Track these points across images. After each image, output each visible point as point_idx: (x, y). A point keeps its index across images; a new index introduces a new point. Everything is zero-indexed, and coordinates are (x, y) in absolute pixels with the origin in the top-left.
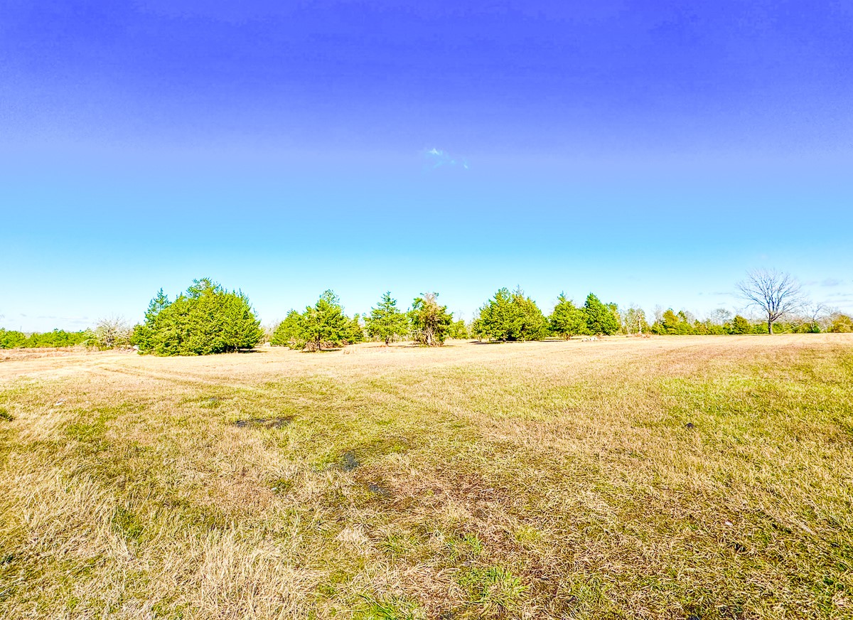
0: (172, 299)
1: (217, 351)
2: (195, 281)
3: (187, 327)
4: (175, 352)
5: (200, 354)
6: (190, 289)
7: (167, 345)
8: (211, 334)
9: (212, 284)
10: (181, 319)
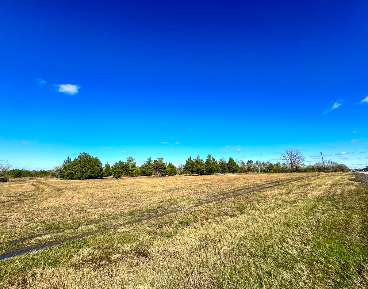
0: (72, 160)
1: (86, 178)
2: (81, 154)
3: (75, 170)
4: (71, 179)
5: (80, 179)
6: (79, 157)
7: (68, 176)
8: (84, 172)
9: (87, 154)
10: (74, 167)
